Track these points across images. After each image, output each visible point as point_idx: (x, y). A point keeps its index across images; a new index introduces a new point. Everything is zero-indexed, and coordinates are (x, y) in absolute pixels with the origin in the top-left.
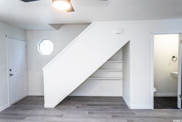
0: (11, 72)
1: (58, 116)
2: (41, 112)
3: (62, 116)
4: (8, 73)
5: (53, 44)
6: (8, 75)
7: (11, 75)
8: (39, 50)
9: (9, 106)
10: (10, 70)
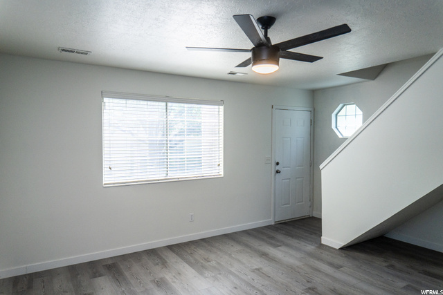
0: (278, 168)
1: (331, 264)
2: (310, 248)
3: (338, 267)
4: (274, 168)
5: (361, 113)
6: (273, 172)
7: (278, 172)
8: (336, 127)
9: (273, 223)
10: (278, 164)
